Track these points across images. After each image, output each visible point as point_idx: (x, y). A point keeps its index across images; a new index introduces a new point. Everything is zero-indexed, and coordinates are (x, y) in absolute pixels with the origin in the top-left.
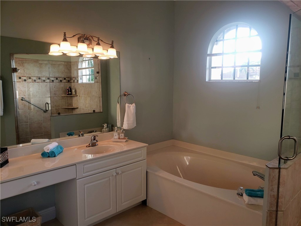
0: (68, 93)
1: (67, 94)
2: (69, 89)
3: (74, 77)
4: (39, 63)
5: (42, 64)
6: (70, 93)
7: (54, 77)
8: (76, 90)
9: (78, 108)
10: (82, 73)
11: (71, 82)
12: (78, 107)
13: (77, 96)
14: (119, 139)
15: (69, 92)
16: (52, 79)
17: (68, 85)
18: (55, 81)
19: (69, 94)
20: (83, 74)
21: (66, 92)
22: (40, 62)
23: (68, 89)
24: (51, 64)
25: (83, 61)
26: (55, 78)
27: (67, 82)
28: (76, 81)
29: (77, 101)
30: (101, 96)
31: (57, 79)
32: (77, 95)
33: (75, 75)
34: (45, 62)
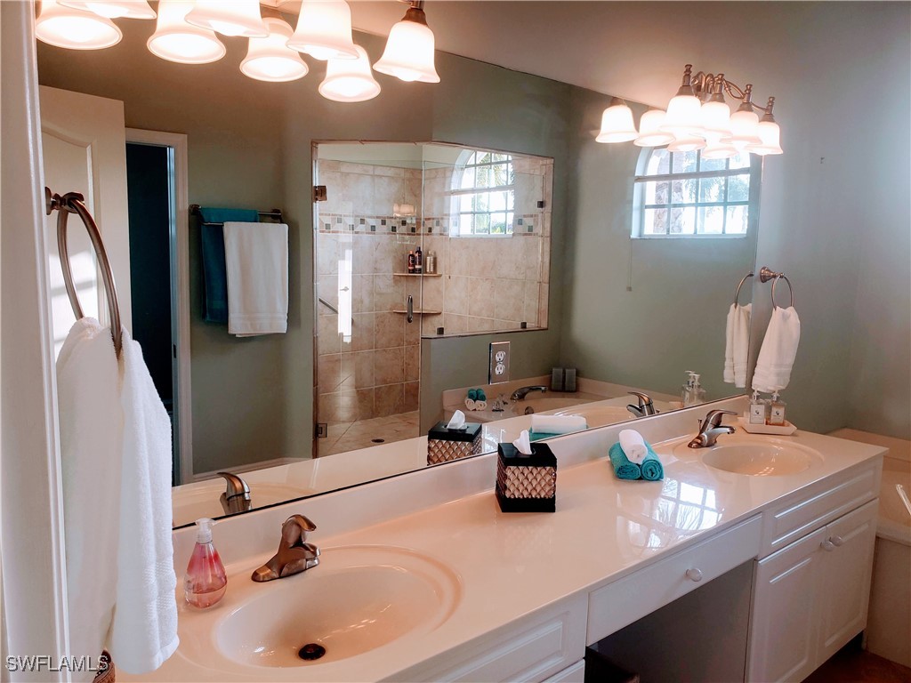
0: (410, 268)
1: (410, 271)
2: (417, 255)
3: (429, 219)
4: (342, 173)
5: (348, 174)
6: (417, 267)
7: (377, 217)
8: (435, 259)
9: (440, 314)
10: (459, 207)
11: (419, 235)
12: (438, 311)
13: (440, 276)
14: (767, 424)
15: (415, 265)
16: (372, 222)
17: (410, 243)
18: (380, 229)
19: (414, 271)
20: (462, 210)
21: (406, 264)
22: (344, 169)
23: (412, 255)
24: (373, 176)
25: (467, 166)
26: (380, 221)
27: (409, 234)
28: (436, 230)
29: (439, 292)
30: (547, 279)
31: (384, 223)
32: (438, 273)
33: (435, 213)
34: (358, 170)
